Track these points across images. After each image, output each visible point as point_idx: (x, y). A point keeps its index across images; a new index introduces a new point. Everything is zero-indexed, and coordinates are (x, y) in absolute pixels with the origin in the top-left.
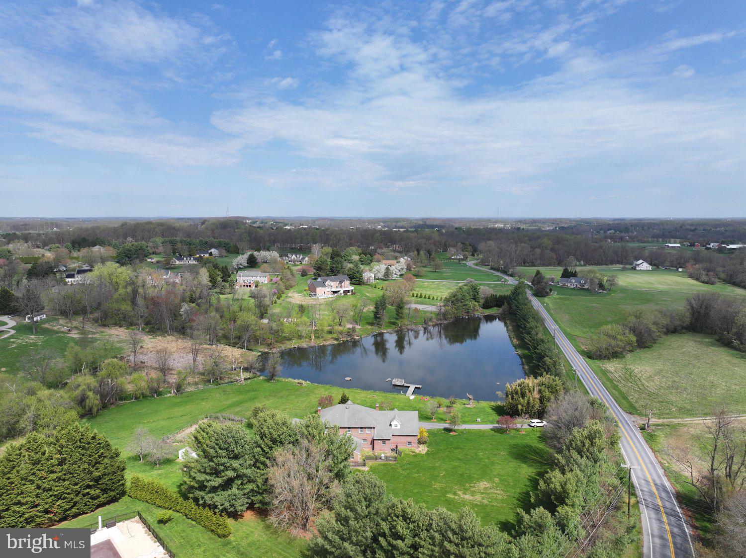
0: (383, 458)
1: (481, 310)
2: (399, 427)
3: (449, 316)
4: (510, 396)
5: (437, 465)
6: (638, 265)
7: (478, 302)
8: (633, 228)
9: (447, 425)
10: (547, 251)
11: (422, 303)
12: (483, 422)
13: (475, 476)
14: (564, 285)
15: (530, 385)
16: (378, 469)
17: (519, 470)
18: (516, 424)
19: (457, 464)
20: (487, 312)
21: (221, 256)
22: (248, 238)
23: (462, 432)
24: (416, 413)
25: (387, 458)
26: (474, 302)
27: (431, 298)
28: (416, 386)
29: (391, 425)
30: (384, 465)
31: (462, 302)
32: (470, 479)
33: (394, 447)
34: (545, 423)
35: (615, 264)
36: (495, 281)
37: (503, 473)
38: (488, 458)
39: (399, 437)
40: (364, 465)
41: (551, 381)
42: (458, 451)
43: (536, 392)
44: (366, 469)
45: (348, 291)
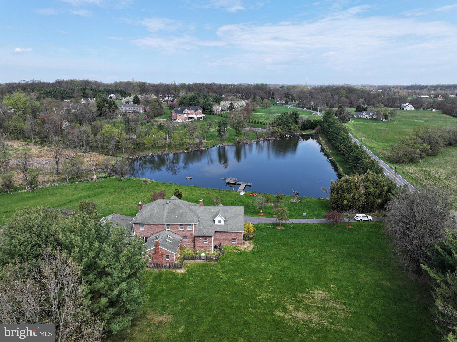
0: (204, 258)
1: (300, 131)
2: (223, 223)
3: (276, 134)
4: (335, 192)
5: (263, 266)
6: (405, 106)
7: (298, 124)
8: (394, 89)
9: (274, 220)
10: (343, 98)
11: (255, 127)
12: (308, 216)
13: (307, 281)
14: (358, 116)
15: (356, 181)
16: (195, 272)
17: (356, 272)
18: (343, 219)
19: (285, 265)
20: (304, 132)
21: (118, 99)
22: (139, 89)
23: (289, 227)
24: (242, 208)
25: (207, 258)
26: (294, 124)
27: (263, 123)
28: (247, 184)
29: (214, 221)
30: (203, 266)
31: (285, 124)
32: (302, 286)
33: (217, 244)
34: (370, 217)
35: (388, 107)
36: (308, 114)
37: (338, 276)
38: (319, 257)
39: (223, 234)
40: (180, 266)
41: (375, 178)
42: (286, 248)
43: (361, 188)
44: (182, 271)
45: (201, 117)
